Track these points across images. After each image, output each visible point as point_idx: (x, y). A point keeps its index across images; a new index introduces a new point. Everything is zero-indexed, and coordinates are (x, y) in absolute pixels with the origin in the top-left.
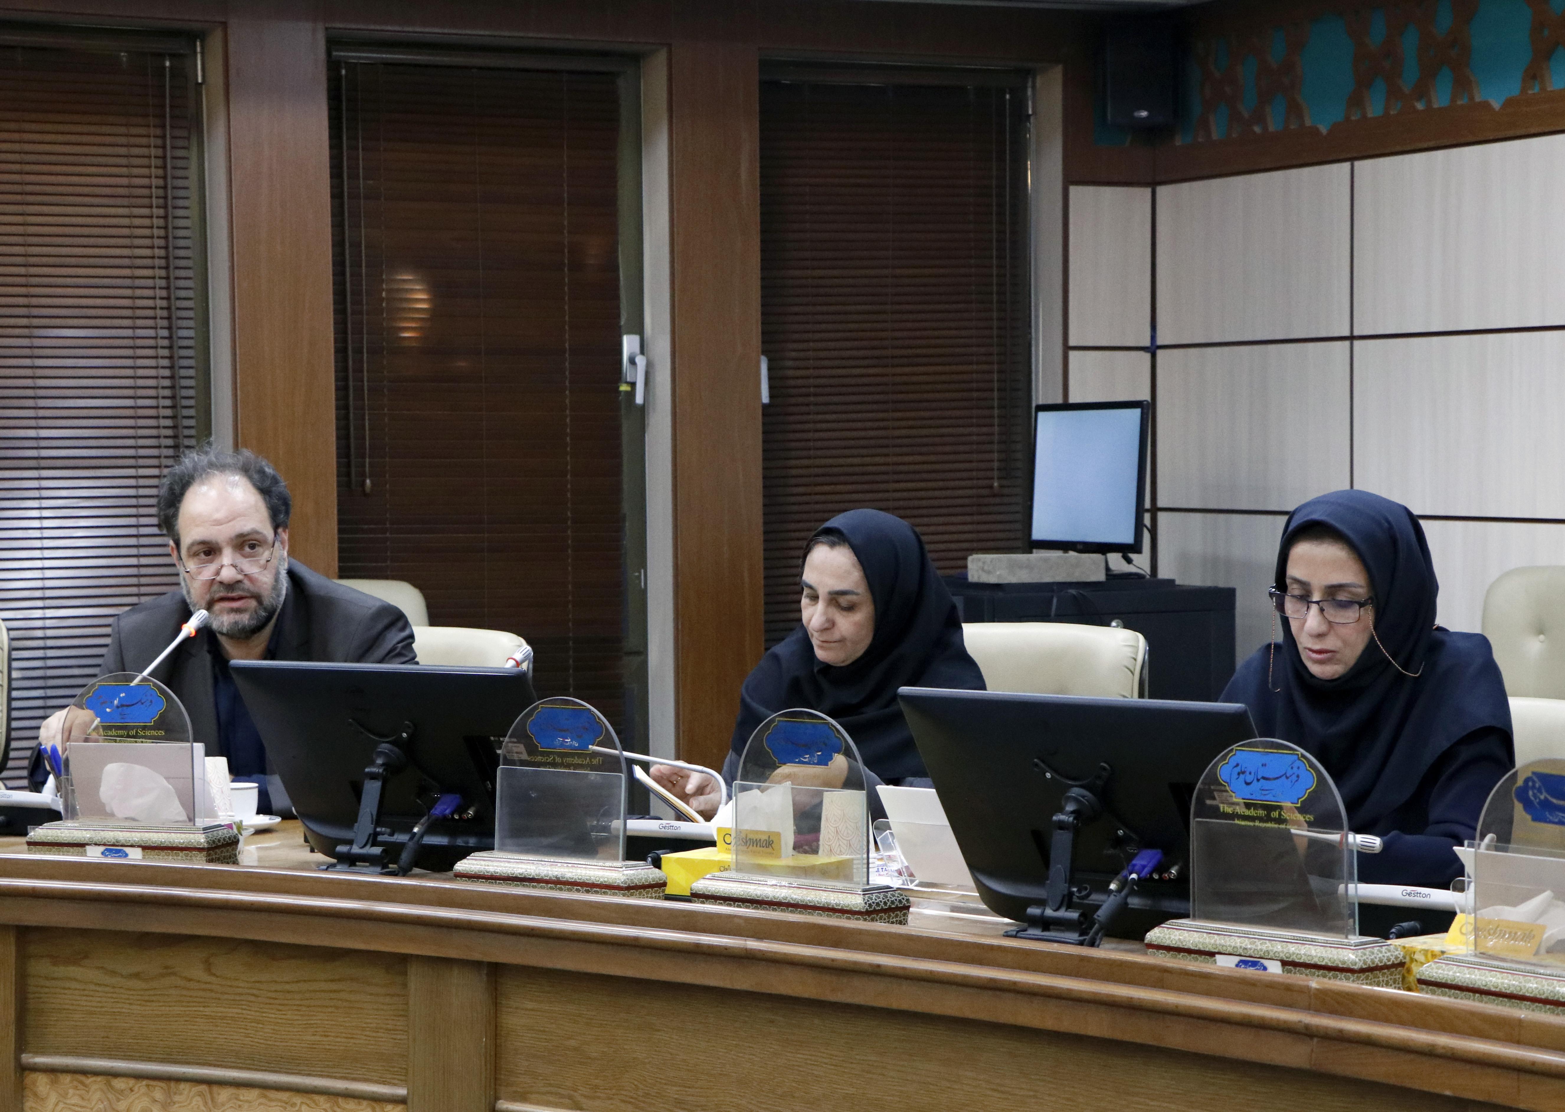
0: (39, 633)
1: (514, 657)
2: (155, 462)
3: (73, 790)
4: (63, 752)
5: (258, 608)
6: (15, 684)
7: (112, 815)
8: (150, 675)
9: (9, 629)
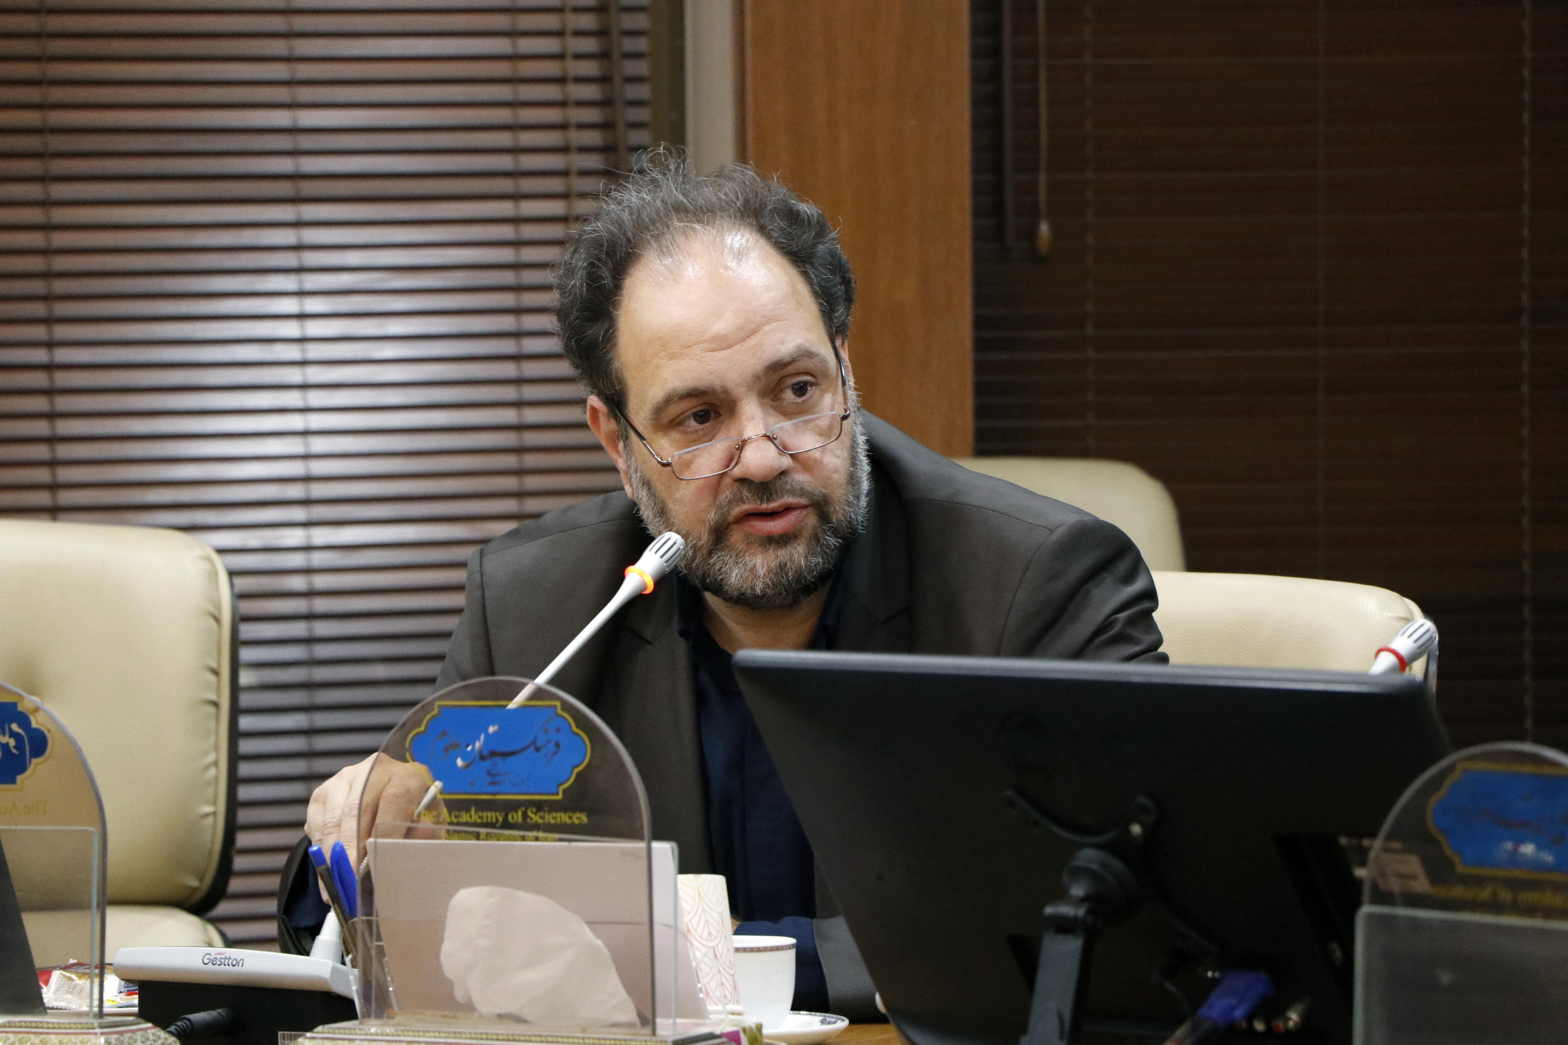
0: (298, 583)
1: (1394, 646)
2: (555, 185)
3: (381, 951)
4: (360, 859)
5: (819, 530)
6: (246, 700)
7: (469, 1008)
8: (555, 681)
9: (232, 574)
